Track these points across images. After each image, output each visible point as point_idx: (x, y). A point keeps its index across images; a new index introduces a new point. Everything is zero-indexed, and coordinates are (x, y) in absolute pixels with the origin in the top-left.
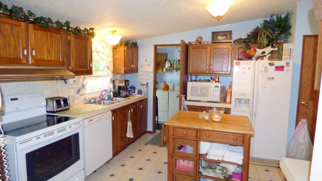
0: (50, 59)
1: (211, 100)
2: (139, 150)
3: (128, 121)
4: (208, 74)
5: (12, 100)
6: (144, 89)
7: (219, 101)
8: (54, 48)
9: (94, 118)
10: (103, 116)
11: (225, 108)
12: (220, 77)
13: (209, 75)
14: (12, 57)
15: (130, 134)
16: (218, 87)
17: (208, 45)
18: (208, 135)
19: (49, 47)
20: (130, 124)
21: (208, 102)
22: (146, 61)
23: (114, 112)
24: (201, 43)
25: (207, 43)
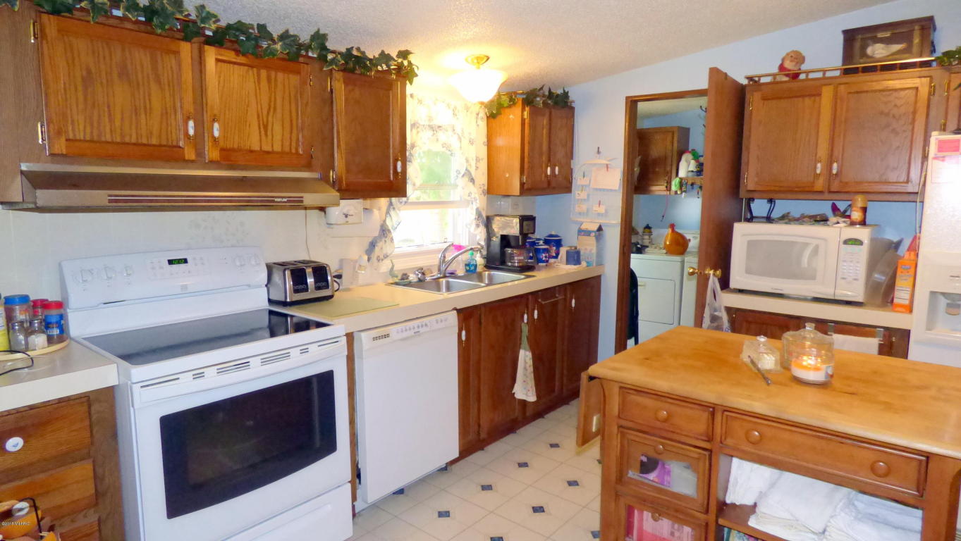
0: (267, 148)
1: (827, 292)
2: (552, 446)
3: (520, 348)
4: (821, 192)
5: (171, 262)
6: (588, 247)
7: (860, 299)
8: (279, 115)
9: (393, 330)
10: (426, 325)
11: (886, 329)
12: (870, 206)
13: (827, 196)
14: (154, 141)
15: (524, 390)
16: (858, 242)
17: (826, 81)
18: (757, 433)
19: (265, 112)
20: (525, 358)
21: (817, 300)
22: (598, 152)
23: (467, 315)
24: (796, 76)
25: (820, 75)
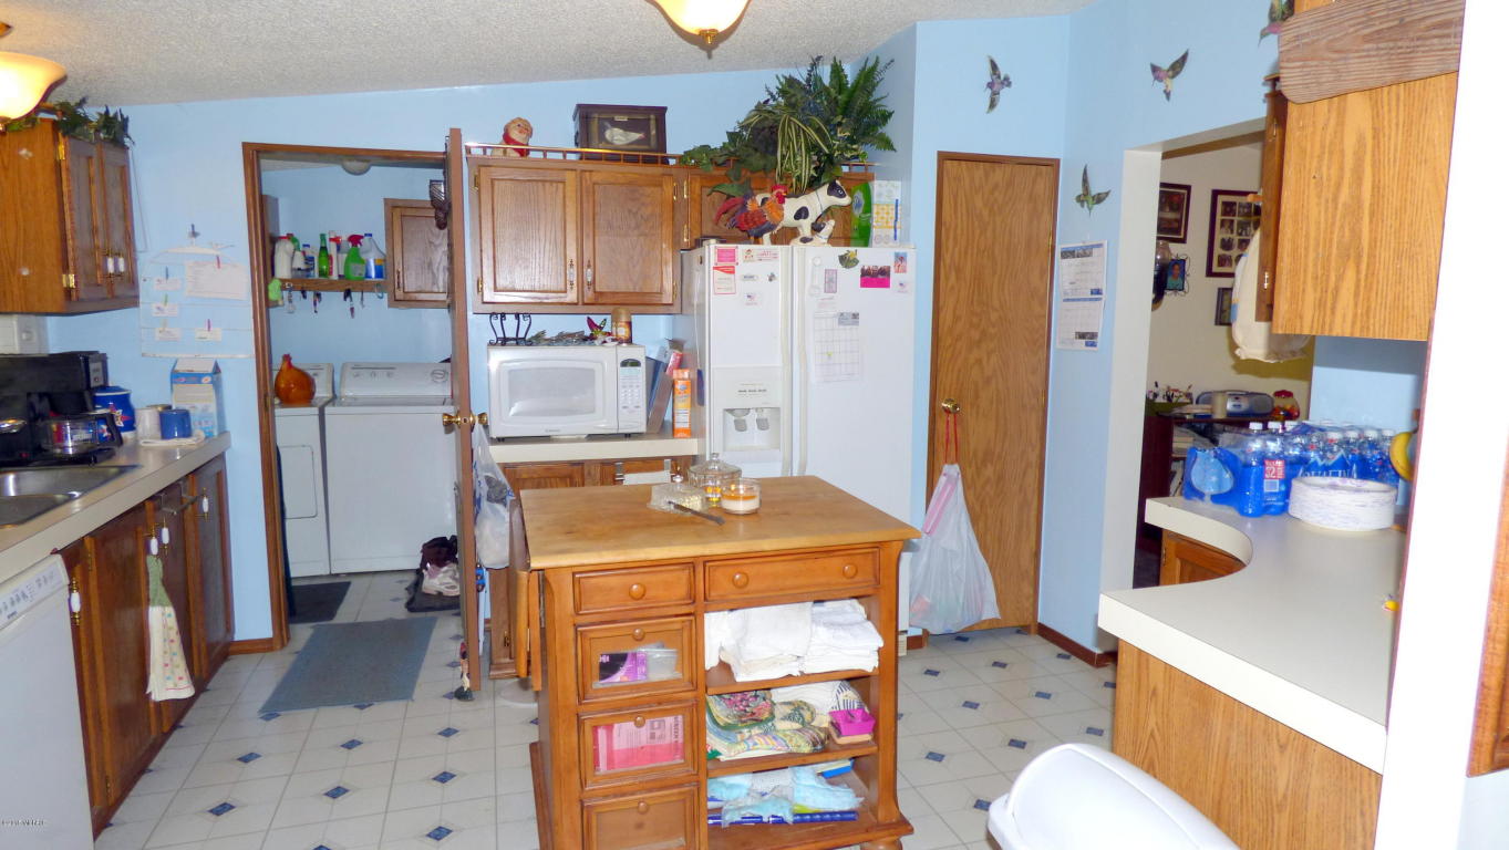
1: (603, 426)
3: (148, 605)
4: (576, 304)
6: (196, 400)
7: (643, 429)
10: (24, 596)
11: (674, 459)
12: (635, 319)
13: (580, 308)
15: (168, 681)
16: (636, 363)
17: (565, 167)
18: (737, 576)
20: (163, 618)
21: (592, 437)
22: (194, 234)
23: (72, 556)
24: (523, 153)
25: (559, 156)
